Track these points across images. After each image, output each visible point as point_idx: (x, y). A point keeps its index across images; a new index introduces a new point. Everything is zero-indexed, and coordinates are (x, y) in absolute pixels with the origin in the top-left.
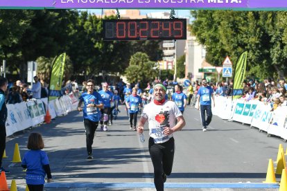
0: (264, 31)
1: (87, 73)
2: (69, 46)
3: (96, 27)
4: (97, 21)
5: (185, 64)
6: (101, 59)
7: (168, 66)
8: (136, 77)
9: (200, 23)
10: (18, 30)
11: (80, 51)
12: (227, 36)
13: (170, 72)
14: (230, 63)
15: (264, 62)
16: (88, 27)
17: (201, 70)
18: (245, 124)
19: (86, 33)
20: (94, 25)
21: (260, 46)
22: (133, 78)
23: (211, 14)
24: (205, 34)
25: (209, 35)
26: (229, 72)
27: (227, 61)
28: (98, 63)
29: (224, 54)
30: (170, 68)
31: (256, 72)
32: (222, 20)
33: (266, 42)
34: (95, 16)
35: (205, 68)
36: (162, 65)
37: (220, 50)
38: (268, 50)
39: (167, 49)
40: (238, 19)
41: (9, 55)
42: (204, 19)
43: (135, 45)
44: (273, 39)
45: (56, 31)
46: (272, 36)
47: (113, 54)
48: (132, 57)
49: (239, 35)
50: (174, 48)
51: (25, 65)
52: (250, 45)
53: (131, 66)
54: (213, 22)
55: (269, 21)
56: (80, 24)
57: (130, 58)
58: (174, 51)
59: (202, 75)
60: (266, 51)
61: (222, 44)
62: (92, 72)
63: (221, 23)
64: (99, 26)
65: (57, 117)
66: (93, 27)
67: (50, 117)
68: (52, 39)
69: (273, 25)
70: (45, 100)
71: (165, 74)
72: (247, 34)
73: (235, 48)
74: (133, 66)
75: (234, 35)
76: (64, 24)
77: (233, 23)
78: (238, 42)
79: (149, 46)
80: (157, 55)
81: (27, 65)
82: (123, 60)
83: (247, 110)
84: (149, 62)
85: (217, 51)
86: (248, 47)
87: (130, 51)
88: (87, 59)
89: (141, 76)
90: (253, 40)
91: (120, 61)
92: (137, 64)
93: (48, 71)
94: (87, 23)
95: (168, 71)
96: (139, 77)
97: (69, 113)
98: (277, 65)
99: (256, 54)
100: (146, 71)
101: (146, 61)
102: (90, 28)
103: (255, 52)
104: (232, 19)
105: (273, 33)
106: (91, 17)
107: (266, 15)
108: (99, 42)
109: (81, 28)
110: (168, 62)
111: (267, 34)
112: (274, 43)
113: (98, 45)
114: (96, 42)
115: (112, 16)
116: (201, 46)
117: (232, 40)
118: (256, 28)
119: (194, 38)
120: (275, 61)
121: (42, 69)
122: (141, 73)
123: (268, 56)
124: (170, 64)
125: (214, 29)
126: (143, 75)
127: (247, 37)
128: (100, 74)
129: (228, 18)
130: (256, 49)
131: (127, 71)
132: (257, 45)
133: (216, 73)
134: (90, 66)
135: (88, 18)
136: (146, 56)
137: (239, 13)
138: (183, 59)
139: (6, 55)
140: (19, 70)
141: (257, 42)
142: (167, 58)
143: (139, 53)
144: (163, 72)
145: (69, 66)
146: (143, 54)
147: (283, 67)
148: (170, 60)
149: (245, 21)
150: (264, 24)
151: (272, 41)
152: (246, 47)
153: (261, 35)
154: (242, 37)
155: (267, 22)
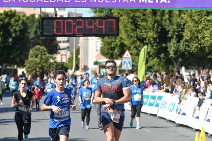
0: (162, 26)
5: (79, 56)
7: (62, 59)
8: (35, 69)
12: (126, 31)
13: (65, 65)
14: (130, 56)
15: (162, 55)
17: (96, 63)
18: (151, 115)
21: (158, 40)
22: (32, 70)
23: (111, 10)
26: (129, 65)
27: (127, 54)
29: (123, 49)
30: (64, 60)
31: (154, 65)
32: (121, 15)
33: (163, 36)
35: (99, 61)
37: (119, 44)
38: (166, 43)
39: (60, 42)
40: (137, 15)
43: (33, 38)
44: (170, 33)
46: (169, 31)
48: (31, 50)
49: (138, 30)
50: (68, 41)
52: (149, 40)
53: (30, 59)
55: (167, 16)
57: (29, 51)
59: (97, 67)
60: (164, 45)
61: (121, 38)
63: (121, 18)
69: (170, 21)
71: (60, 67)
72: (146, 29)
73: (134, 42)
74: (32, 59)
75: (134, 30)
77: (132, 18)
78: (137, 37)
79: (46, 40)
80: (53, 49)
82: (21, 53)
83: (152, 101)
84: (48, 55)
85: (117, 44)
86: (147, 41)
87: (29, 45)
89: (40, 68)
90: (151, 34)
91: (18, 54)
92: (36, 56)
95: (63, 64)
96: (38, 69)
98: (174, 59)
99: (155, 47)
100: (45, 64)
101: (45, 54)
103: (153, 46)
104: (132, 15)
105: (170, 27)
107: (164, 11)
110: (62, 55)
111: (165, 29)
112: (172, 37)
115: (11, 11)
117: (132, 34)
118: (155, 23)
120: (172, 55)
122: (40, 66)
123: (165, 50)
124: (64, 57)
126: (42, 68)
127: (146, 32)
129: (128, 14)
130: (154, 43)
131: (27, 63)
132: (155, 39)
136: (45, 49)
137: (138, 10)
138: (78, 53)
141: (155, 36)
142: (62, 52)
143: (38, 46)
144: (58, 65)
146: (42, 47)
147: (180, 60)
148: (64, 53)
149: (144, 17)
150: (162, 19)
151: (170, 35)
152: (145, 42)
153: (159, 30)
154: (141, 32)
155: (164, 18)
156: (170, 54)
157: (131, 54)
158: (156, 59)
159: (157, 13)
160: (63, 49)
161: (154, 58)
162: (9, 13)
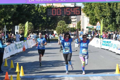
0: (112, 10)
1: (40, 30)
2: (32, 19)
3: (43, 10)
4: (43, 8)
5: (81, 25)
6: (45, 24)
8: (60, 31)
9: (86, 8)
10: (11, 13)
11: (37, 21)
12: (97, 13)
13: (75, 29)
14: (99, 24)
15: (113, 23)
16: (39, 11)
18: (107, 50)
19: (39, 13)
20: (42, 10)
21: (111, 17)
22: (59, 31)
23: (91, 4)
24: (89, 13)
25: (90, 13)
26: (99, 28)
27: (98, 23)
28: (44, 26)
29: (97, 20)
30: (74, 27)
31: (110, 27)
32: (95, 6)
33: (114, 15)
34: (42, 6)
35: (89, 26)
36: (71, 26)
37: (95, 19)
38: (115, 18)
39: (73, 19)
40: (102, 6)
41: (7, 23)
42: (88, 6)
43: (59, 18)
44: (117, 13)
45: (27, 13)
46: (116, 12)
47: (51, 22)
48: (58, 23)
49: (102, 12)
50: (76, 18)
51: (14, 27)
52: (107, 17)
53: (58, 26)
54: (92, 7)
55: (115, 6)
56: (36, 10)
58: (76, 20)
59: (88, 29)
61: (96, 16)
62: (42, 29)
63: (95, 7)
64: (44, 10)
65: (28, 49)
66: (42, 11)
67: (25, 49)
68: (25, 16)
69: (116, 8)
70: (23, 41)
72: (106, 12)
73: (101, 18)
74: (59, 26)
76: (29, 10)
77: (100, 7)
78: (102, 15)
79: (65, 18)
80: (69, 22)
81: (15, 27)
82: (55, 24)
83: (107, 44)
84: (66, 24)
87: (58, 20)
88: (40, 24)
89: (62, 30)
90: (108, 14)
91: (53, 25)
92: (61, 25)
93: (23, 29)
94: (39, 9)
96: (61, 31)
97: (33, 47)
99: (110, 20)
100: (65, 28)
101: (64, 24)
102: (41, 11)
104: (99, 6)
106: (41, 7)
107: (114, 3)
108: (44, 17)
109: (37, 11)
110: (73, 24)
111: (114, 12)
112: (117, 15)
113: (44, 18)
114: (43, 17)
115: (50, 6)
116: (87, 17)
117: (100, 14)
119: (84, 14)
120: (118, 23)
121: (21, 29)
122: (62, 29)
123: (115, 21)
125: (92, 10)
126: (63, 30)
128: (45, 30)
131: (57, 28)
133: (93, 28)
134: (41, 27)
135: (39, 7)
136: (64, 22)
137: (102, 4)
138: (80, 23)
139: (6, 23)
140: (11, 30)
141: (110, 15)
142: (73, 23)
143: (61, 21)
144: (71, 28)
145: (32, 27)
146: (63, 21)
148: (74, 24)
149: (105, 7)
150: (113, 8)
151: (117, 14)
152: (106, 17)
153: (112, 12)
154: (104, 13)
155: (114, 7)
156: (117, 22)
157: (100, 23)
158: (111, 25)
159: (111, 5)
160: (74, 22)
161: (110, 25)
162: (49, 7)
